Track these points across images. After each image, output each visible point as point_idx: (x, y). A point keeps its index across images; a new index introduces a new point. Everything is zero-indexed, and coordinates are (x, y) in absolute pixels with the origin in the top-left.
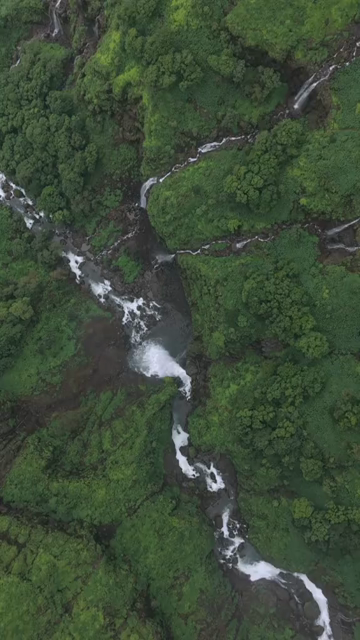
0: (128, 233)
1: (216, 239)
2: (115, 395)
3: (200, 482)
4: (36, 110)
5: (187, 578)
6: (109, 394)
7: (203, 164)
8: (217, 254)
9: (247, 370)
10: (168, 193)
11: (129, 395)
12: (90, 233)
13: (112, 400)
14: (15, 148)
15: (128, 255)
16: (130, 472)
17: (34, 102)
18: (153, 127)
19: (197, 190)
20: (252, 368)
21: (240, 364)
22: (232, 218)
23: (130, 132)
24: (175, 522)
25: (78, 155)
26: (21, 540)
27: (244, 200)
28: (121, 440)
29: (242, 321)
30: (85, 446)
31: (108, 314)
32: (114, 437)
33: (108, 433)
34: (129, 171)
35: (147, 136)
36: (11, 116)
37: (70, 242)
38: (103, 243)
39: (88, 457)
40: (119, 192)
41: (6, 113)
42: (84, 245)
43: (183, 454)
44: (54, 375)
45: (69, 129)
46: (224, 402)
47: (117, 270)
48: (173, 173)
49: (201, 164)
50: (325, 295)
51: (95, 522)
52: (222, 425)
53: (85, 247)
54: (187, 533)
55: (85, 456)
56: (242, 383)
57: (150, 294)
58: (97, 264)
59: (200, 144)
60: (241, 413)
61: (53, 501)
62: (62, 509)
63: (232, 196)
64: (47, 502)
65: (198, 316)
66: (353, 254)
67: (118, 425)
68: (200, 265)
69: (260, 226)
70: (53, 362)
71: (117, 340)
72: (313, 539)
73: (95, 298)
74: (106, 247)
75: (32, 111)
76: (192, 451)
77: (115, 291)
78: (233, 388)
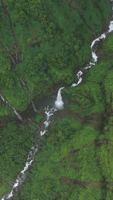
0: (30, 121)
1: (24, 90)
2: (71, 107)
3: (82, 76)
4: (6, 155)
5: (103, 66)
6: (72, 108)
7: (7, 98)
8: (28, 88)
9: (52, 72)
10: (17, 103)
11: (70, 104)
12: (33, 132)
13: (73, 107)
14: (18, 157)
15: (35, 119)
16: (86, 86)
17: (4, 156)
18: (2, 113)
19: (15, 96)
20: (51, 71)
21: (51, 75)
22: (18, 86)
23: (4, 124)
24: (92, 74)
25: (14, 137)
26: (110, 94)
27: (14, 82)
28: (80, 96)
29: (41, 73)
30: (86, 104)
31: (53, 118)
32: (81, 98)
33: (80, 101)
34: (14, 124)
35: (5, 114)
36: (10, 162)
37: (37, 137)
38: (35, 127)
39: (88, 102)
40: (20, 126)
41: (9, 164)
42: (37, 133)
43: (77, 83)
44: (73, 120)
45: (9, 142)
46: (61, 74)
47: (40, 121)
48: (12, 106)
49: (8, 99)
50: (29, 56)
51: (100, 86)
52: (66, 72)
53: (38, 132)
54: (93, 70)
55: (88, 103)
56: (55, 71)
57: (43, 111)
58: (41, 127)
59: (3, 101)
60: (62, 65)
61: (100, 98)
62: (101, 96)
63: (13, 85)
64: (101, 99)
65: (44, 91)
66: (17, 54)
67: (78, 99)
68: (32, 91)
69: (18, 79)
70: (69, 121)
71: (58, 114)
72: (81, 42)
73: (50, 124)
74: (35, 126)
75: (6, 156)
76: (76, 80)
78: (57, 73)
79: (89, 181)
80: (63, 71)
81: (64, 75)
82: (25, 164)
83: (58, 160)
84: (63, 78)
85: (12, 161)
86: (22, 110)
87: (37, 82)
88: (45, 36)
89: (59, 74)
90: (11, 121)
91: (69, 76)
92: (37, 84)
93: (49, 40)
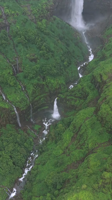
1: (24, 93)
7: (8, 97)
8: (27, 92)
18: (3, 105)
20: (47, 80)
35: (5, 107)
37: (37, 144)
38: (34, 134)
40: (19, 130)
42: (36, 140)
46: (56, 82)
48: (12, 104)
58: (40, 135)
67: (73, 103)
69: (18, 83)
73: (49, 133)
78: (52, 81)
79: (97, 146)
80: (57, 79)
81: (58, 83)
82: (24, 170)
83: (61, 152)
84: (58, 86)
85: (10, 159)
86: (22, 109)
87: (35, 85)
88: (41, 52)
89: (54, 82)
90: (10, 123)
91: (62, 84)
92: (35, 87)
93: (44, 55)
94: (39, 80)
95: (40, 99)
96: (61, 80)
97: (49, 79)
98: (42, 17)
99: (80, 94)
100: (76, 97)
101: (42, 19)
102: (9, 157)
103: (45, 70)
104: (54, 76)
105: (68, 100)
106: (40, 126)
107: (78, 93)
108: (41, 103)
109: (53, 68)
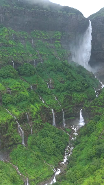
7: (46, 102)
33: (99, 111)
48: (49, 107)
66: (52, 83)
73: (79, 134)
77: (74, 132)
78: (77, 96)
80: (81, 94)
81: (82, 97)
83: (96, 138)
84: (82, 100)
86: (57, 111)
87: (65, 95)
88: (67, 76)
89: (79, 97)
90: (48, 122)
91: (85, 98)
92: (66, 97)
93: (70, 78)
94: (68, 93)
95: (69, 108)
96: (84, 95)
97: (74, 95)
98: (64, 58)
99: (102, 103)
100: (98, 106)
101: (65, 60)
102: (52, 142)
103: (71, 88)
104: (79, 91)
105: (92, 109)
106: (71, 130)
107: (100, 102)
108: (70, 112)
109: (78, 86)
